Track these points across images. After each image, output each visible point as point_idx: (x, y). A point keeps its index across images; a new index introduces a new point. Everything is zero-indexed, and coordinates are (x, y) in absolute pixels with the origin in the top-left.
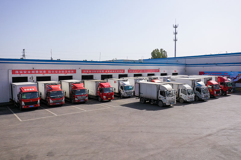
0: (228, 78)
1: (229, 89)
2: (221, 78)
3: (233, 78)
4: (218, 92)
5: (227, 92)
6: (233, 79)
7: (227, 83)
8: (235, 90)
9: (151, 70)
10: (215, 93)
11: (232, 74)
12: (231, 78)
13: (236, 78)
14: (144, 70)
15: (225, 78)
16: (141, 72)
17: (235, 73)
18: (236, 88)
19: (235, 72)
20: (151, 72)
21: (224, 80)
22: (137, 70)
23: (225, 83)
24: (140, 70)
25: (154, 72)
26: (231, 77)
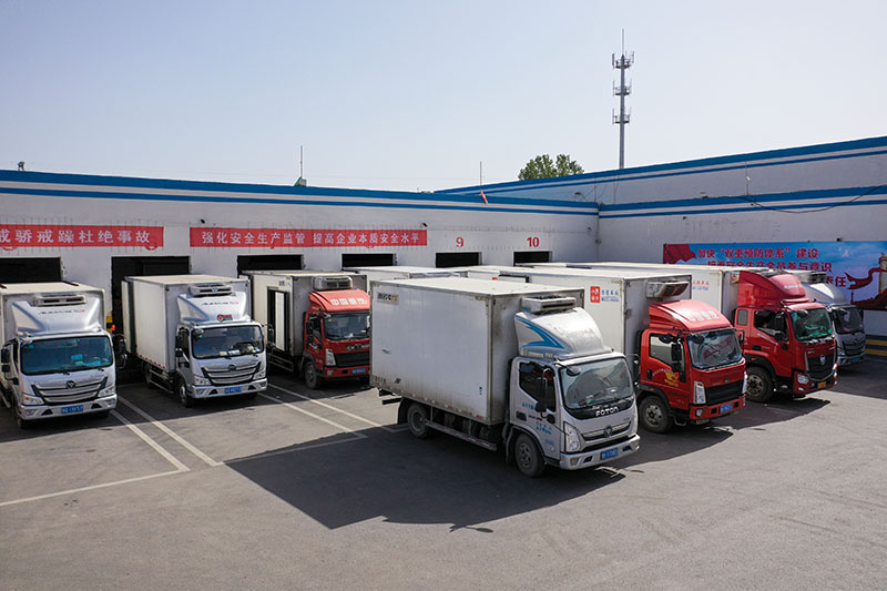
0: (814, 279)
1: (814, 360)
2: (766, 279)
3: (851, 279)
4: (723, 389)
5: (802, 379)
6: (848, 284)
7: (799, 314)
8: (856, 359)
9: (368, 233)
10: (700, 393)
11: (846, 254)
12: (838, 283)
13: (870, 279)
14: (313, 231)
15: (790, 279)
16: (295, 244)
17: (861, 247)
18: (869, 342)
19: (860, 243)
20: (368, 244)
21: (782, 294)
22: (262, 230)
23: (788, 315)
24: (282, 232)
25: (389, 243)
26: (837, 272)
